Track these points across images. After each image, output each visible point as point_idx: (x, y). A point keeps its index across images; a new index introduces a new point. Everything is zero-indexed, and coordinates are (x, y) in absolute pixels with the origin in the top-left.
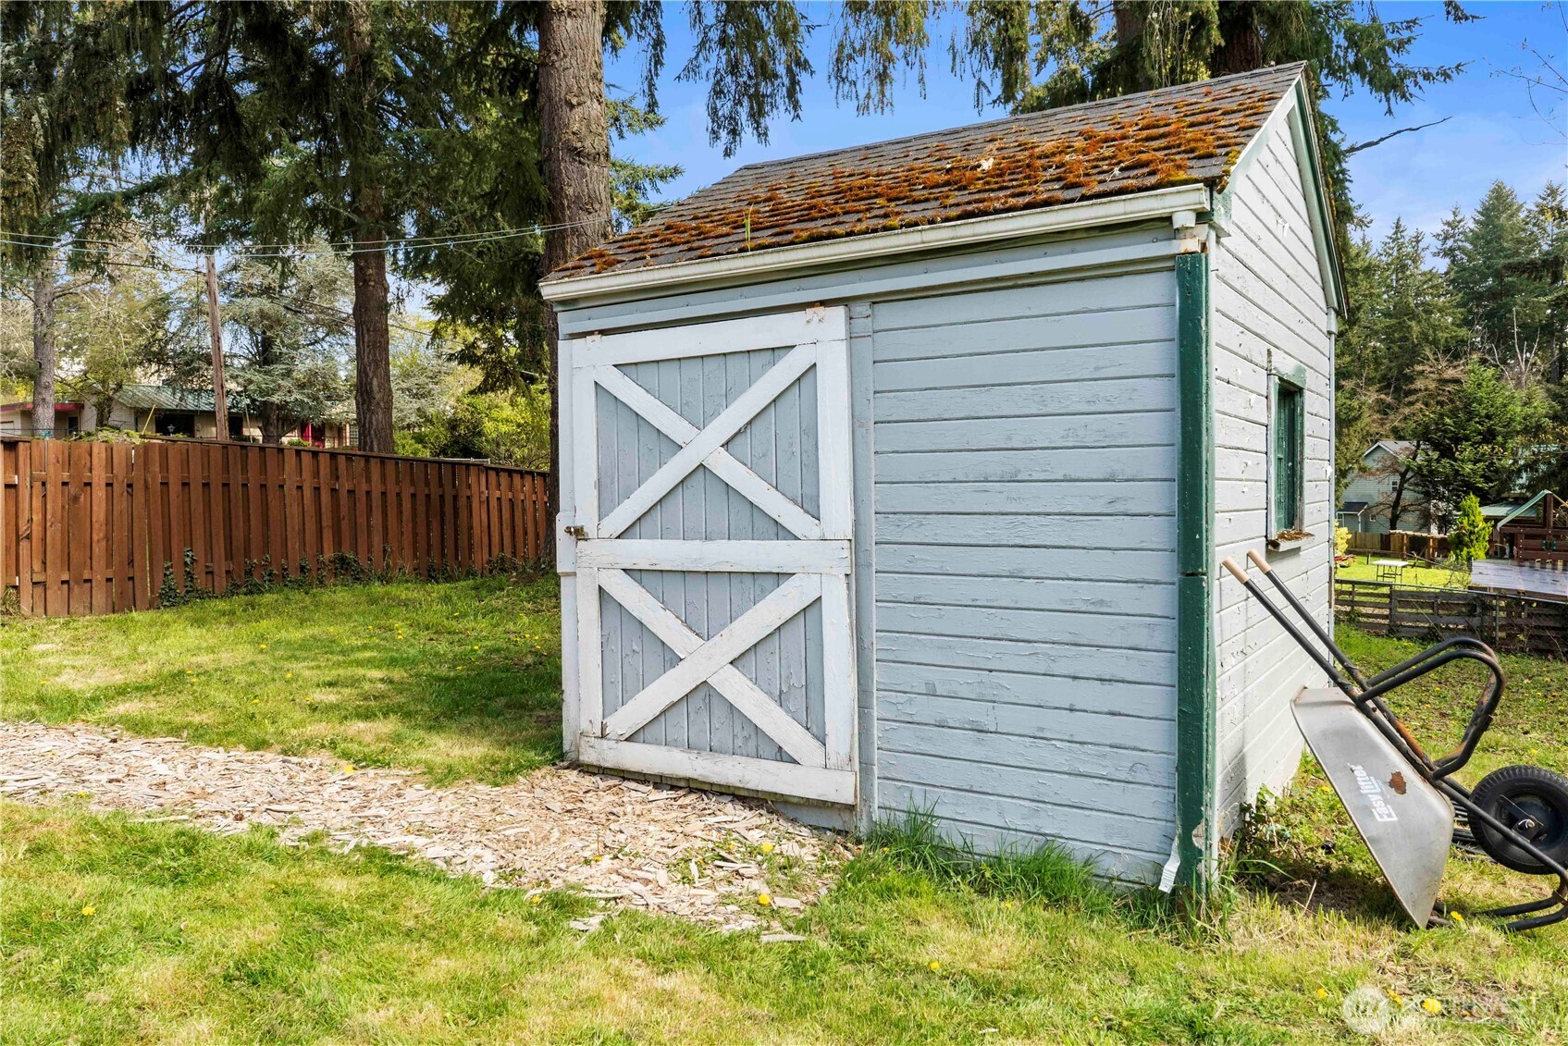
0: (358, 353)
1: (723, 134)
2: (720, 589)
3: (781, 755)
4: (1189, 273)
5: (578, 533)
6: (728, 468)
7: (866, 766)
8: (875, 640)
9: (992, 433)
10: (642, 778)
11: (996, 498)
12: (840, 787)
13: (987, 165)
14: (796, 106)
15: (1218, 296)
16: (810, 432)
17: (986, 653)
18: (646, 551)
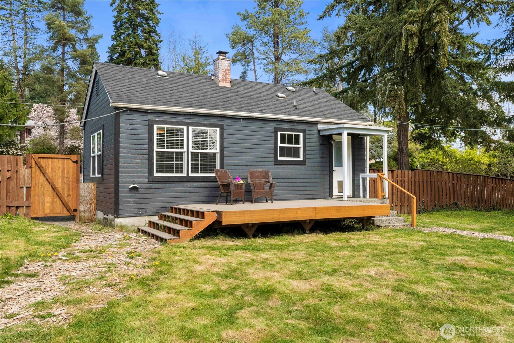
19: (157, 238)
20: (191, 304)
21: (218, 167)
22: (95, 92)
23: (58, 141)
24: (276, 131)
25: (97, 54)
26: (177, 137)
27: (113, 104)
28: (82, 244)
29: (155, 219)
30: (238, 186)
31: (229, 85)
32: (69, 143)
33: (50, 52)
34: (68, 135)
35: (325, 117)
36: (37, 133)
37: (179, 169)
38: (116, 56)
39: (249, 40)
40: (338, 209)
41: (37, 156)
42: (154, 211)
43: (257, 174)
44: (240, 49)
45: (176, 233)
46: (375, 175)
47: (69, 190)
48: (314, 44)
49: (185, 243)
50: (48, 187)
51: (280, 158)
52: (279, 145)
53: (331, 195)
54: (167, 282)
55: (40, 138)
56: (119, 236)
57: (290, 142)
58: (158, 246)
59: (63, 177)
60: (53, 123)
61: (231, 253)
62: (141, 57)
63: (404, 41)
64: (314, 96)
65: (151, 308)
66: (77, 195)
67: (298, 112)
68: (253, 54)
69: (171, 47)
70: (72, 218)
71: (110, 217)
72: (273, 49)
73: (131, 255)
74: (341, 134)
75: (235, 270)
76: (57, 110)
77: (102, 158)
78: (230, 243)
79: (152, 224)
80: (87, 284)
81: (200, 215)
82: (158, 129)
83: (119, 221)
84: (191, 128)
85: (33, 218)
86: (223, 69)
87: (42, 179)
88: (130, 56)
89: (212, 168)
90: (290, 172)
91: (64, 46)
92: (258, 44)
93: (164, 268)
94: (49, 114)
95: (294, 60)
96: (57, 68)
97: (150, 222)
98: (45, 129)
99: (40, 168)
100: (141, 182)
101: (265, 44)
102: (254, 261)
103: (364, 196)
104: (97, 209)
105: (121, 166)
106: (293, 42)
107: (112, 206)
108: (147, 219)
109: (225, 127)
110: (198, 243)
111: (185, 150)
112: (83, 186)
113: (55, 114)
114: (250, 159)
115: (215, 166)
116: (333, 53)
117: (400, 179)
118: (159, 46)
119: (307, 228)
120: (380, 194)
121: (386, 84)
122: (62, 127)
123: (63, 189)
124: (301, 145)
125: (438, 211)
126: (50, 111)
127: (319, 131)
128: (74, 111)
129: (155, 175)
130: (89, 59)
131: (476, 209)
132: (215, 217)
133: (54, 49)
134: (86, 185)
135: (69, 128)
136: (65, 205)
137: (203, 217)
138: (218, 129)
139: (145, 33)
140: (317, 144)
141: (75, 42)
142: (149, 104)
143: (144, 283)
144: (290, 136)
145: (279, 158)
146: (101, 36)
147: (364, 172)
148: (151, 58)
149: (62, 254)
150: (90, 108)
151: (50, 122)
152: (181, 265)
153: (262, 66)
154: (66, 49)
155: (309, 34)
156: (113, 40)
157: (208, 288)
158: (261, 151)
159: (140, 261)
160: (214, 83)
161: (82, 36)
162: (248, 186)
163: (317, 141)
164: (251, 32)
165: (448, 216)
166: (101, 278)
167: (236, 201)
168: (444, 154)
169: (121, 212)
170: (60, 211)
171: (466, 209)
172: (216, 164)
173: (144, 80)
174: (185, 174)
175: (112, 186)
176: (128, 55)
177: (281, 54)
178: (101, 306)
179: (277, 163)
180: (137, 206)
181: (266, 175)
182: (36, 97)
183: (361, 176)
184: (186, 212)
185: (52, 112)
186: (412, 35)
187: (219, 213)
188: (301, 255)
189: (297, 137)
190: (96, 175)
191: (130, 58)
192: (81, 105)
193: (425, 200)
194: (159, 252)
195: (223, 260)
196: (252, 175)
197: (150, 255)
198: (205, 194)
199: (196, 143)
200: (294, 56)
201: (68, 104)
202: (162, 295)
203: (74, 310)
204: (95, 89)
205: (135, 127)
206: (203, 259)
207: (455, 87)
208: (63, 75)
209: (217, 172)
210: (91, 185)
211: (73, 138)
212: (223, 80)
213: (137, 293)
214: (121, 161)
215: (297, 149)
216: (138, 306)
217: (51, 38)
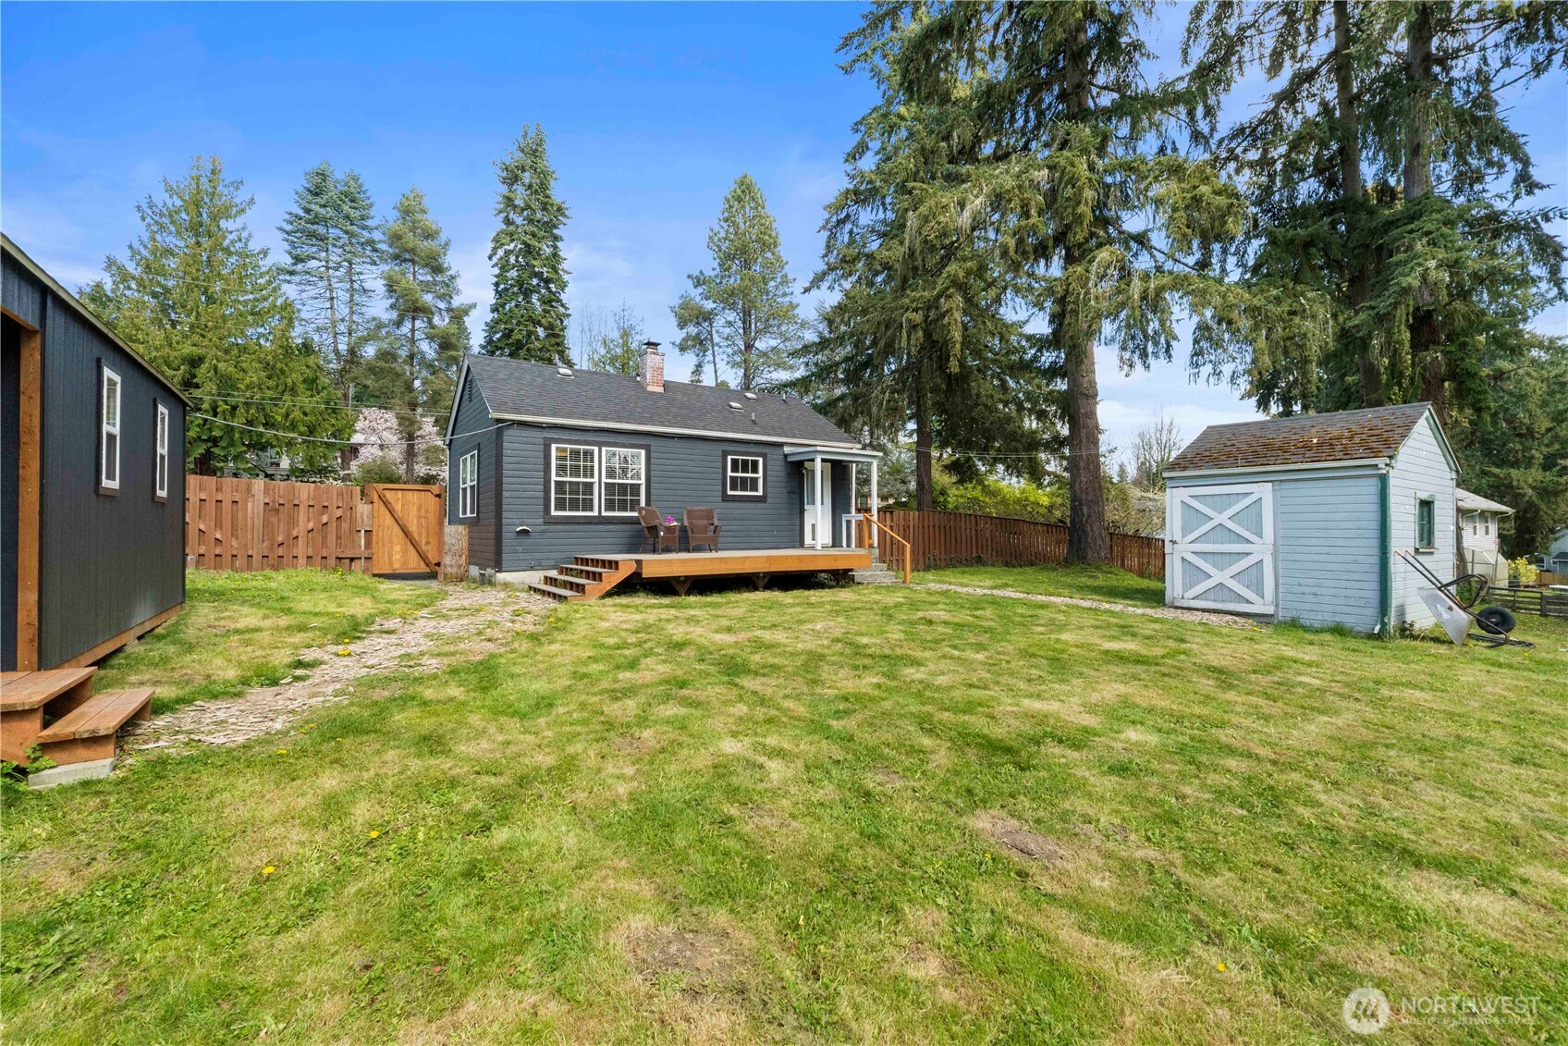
0: (918, 467)
1: (1126, 367)
2: (1226, 558)
3: (1248, 602)
4: (1383, 480)
5: (1174, 542)
6: (1230, 524)
7: (1277, 606)
8: (1281, 572)
9: (1322, 516)
10: (1197, 610)
11: (1321, 534)
12: (1270, 610)
13: (1315, 441)
14: (1170, 357)
15: (1392, 482)
16: (1260, 515)
17: (1318, 574)
18: (1199, 547)
19: (555, 596)
20: (588, 654)
21: (643, 504)
22: (466, 397)
23: (405, 466)
24: (725, 454)
25: (466, 329)
26: (585, 461)
27: (493, 415)
28: (450, 603)
29: (554, 573)
30: (669, 530)
31: (661, 390)
32: (421, 469)
33: (391, 329)
34: (421, 458)
35: (794, 437)
36: (369, 454)
37: (588, 505)
38: (498, 336)
39: (708, 317)
40: (800, 558)
41: (381, 486)
42: (552, 562)
43: (697, 514)
44: (692, 330)
45: (580, 589)
46: (861, 517)
47: (428, 536)
48: (803, 325)
49: (593, 601)
50: (397, 530)
52: (730, 474)
53: (801, 544)
54: (561, 636)
55: (374, 461)
56: (502, 595)
57: (745, 470)
58: (552, 604)
59: (420, 517)
60: (395, 438)
61: (649, 611)
62: (537, 339)
63: (905, 335)
64: (783, 406)
65: (539, 658)
66: (441, 543)
67: (757, 429)
68: (712, 339)
69: (586, 324)
70: (433, 576)
71: (489, 571)
72: (741, 331)
73: (516, 614)
74: (813, 460)
75: (650, 626)
76: (401, 419)
77: (477, 491)
78: (653, 600)
79: (549, 580)
80: (461, 639)
81: (613, 565)
82: (557, 449)
83: (501, 577)
84: (604, 449)
85: (375, 575)
86: (653, 368)
87: (389, 520)
88: (520, 337)
89: (634, 505)
90: (744, 511)
91: (414, 319)
92: (719, 322)
93: (559, 624)
94: (389, 424)
95: (773, 349)
96: (403, 353)
97: (546, 578)
98: (382, 447)
99: (386, 503)
100: (533, 523)
101: (730, 324)
102: (677, 617)
103: (848, 546)
104: (470, 563)
105: (504, 501)
106: (771, 322)
107: (491, 556)
108: (541, 574)
109: (653, 449)
110: (609, 601)
111: (596, 479)
112: (450, 530)
113: (400, 424)
114: (688, 493)
115: (639, 501)
116: (823, 344)
117: (902, 523)
118: (565, 323)
119: (761, 584)
120: (867, 542)
121: (883, 392)
122: (411, 447)
123: (420, 534)
124: (760, 475)
125: (954, 566)
126: (390, 418)
127: (786, 456)
128: (430, 420)
129: (554, 513)
130: (453, 340)
131: (1007, 564)
132: (633, 567)
133: (399, 324)
134: (453, 528)
135: (423, 447)
136: (423, 557)
137: (617, 568)
138: (643, 452)
139: (544, 303)
140: (783, 474)
141: (432, 314)
142: (544, 415)
143: (534, 637)
144: (745, 463)
145: (729, 493)
146: (474, 306)
147: (849, 512)
148: (553, 341)
149: (424, 612)
150: (460, 419)
151: (391, 438)
152: (582, 622)
153: (725, 356)
154: (418, 324)
155: (796, 312)
156: (493, 311)
157: (611, 641)
158: (704, 482)
159: (529, 618)
160: (641, 387)
161: (442, 305)
162: (683, 529)
163: (782, 469)
164: (709, 305)
165: (964, 573)
166: (479, 633)
167: (667, 550)
168: (983, 490)
169: (504, 564)
170: (415, 564)
171: (993, 565)
172: (640, 499)
173: (539, 381)
174: (596, 513)
175: (492, 528)
176: (516, 336)
177: (755, 339)
178: (478, 658)
179: (726, 498)
180: (527, 556)
181: (709, 515)
182: (365, 396)
183: (845, 517)
184: (596, 562)
185: (394, 422)
186: (915, 327)
187: (639, 562)
188: (740, 612)
189: (755, 464)
190: (468, 515)
191: (519, 340)
192: (443, 413)
193: (937, 552)
194: (556, 610)
195: (638, 617)
196: (690, 514)
197: (543, 613)
198: (625, 540)
199: (611, 473)
200: (773, 343)
201: (419, 410)
202: (555, 647)
203: (446, 661)
204: (466, 391)
205: (525, 446)
206: (613, 616)
207: (992, 396)
208: (412, 365)
209: (640, 510)
210: (460, 528)
211: (429, 462)
212: (653, 382)
213: (525, 646)
214: (505, 494)
215: (755, 481)
216: (524, 656)
217: (392, 307)
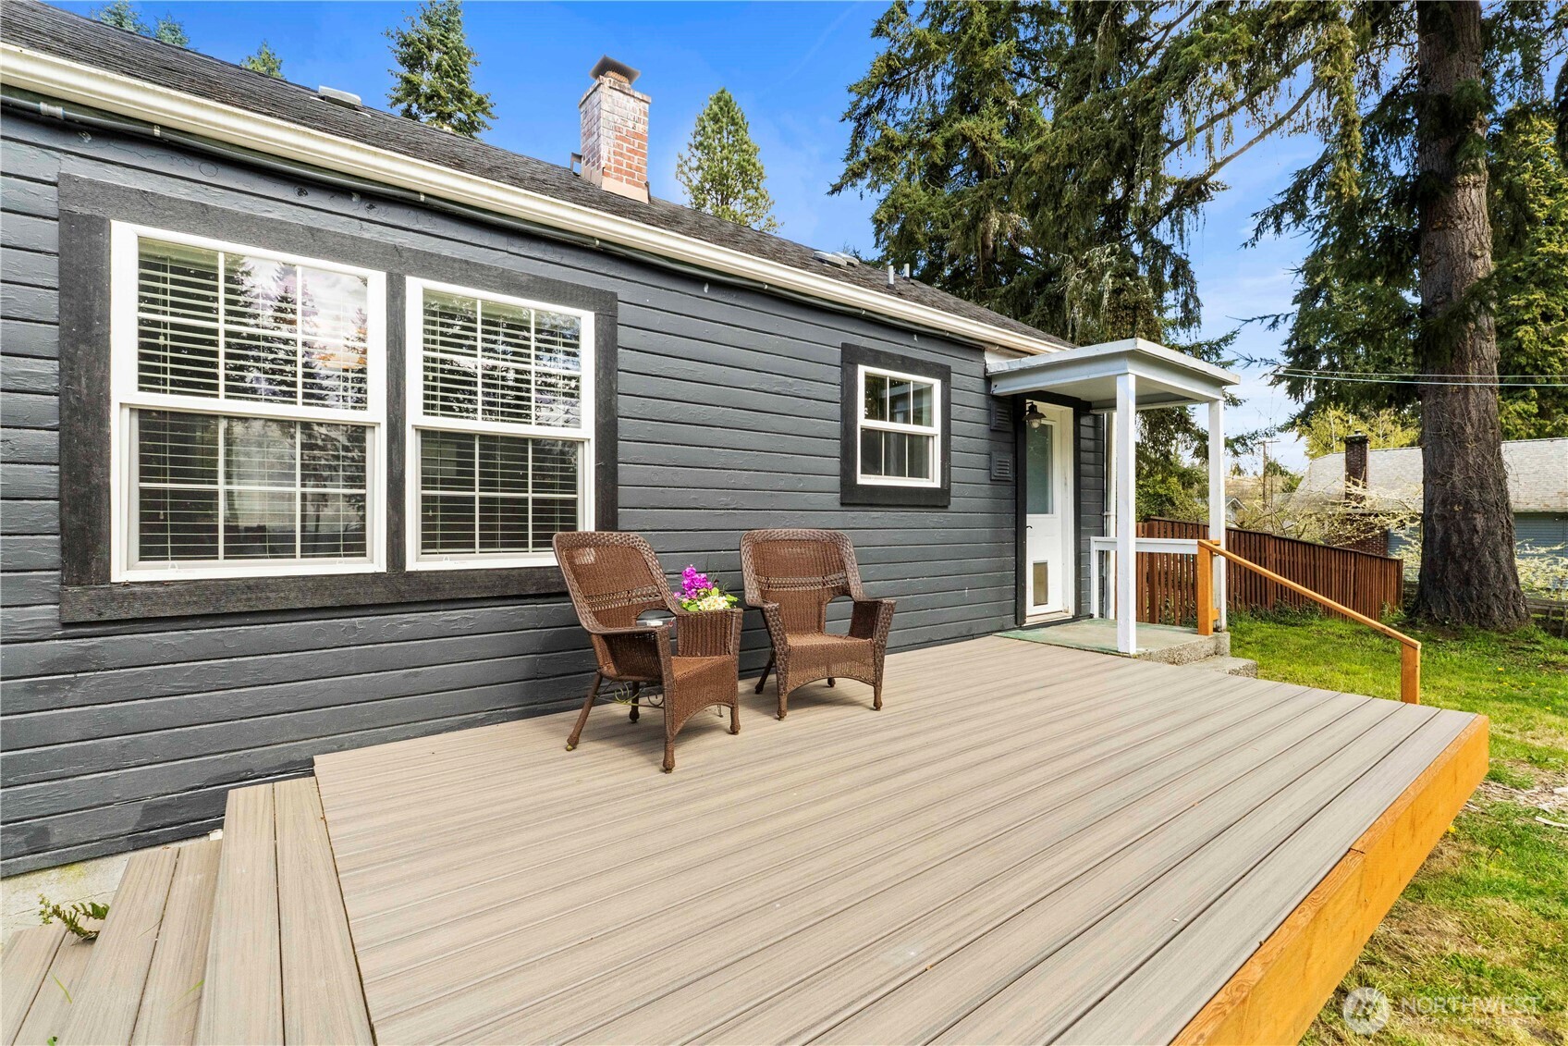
21: (587, 521)
24: (851, 356)
30: (700, 627)
31: (640, 195)
43: (785, 551)
51: (863, 480)
52: (863, 421)
53: (1019, 618)
57: (899, 412)
84: (415, 286)
86: (617, 129)
89: (550, 523)
90: (898, 535)
109: (624, 312)
111: (376, 411)
114: (744, 478)
115: (570, 508)
124: (936, 429)
127: (989, 379)
129: (125, 570)
138: (589, 319)
140: (982, 429)
144: (899, 389)
147: (1101, 531)
158: (791, 443)
160: (582, 181)
162: (751, 619)
163: (980, 415)
172: (574, 502)
174: (375, 561)
179: (851, 496)
181: (828, 556)
183: (1097, 545)
189: (924, 395)
209: (571, 549)
212: (617, 170)
215: (918, 443)
